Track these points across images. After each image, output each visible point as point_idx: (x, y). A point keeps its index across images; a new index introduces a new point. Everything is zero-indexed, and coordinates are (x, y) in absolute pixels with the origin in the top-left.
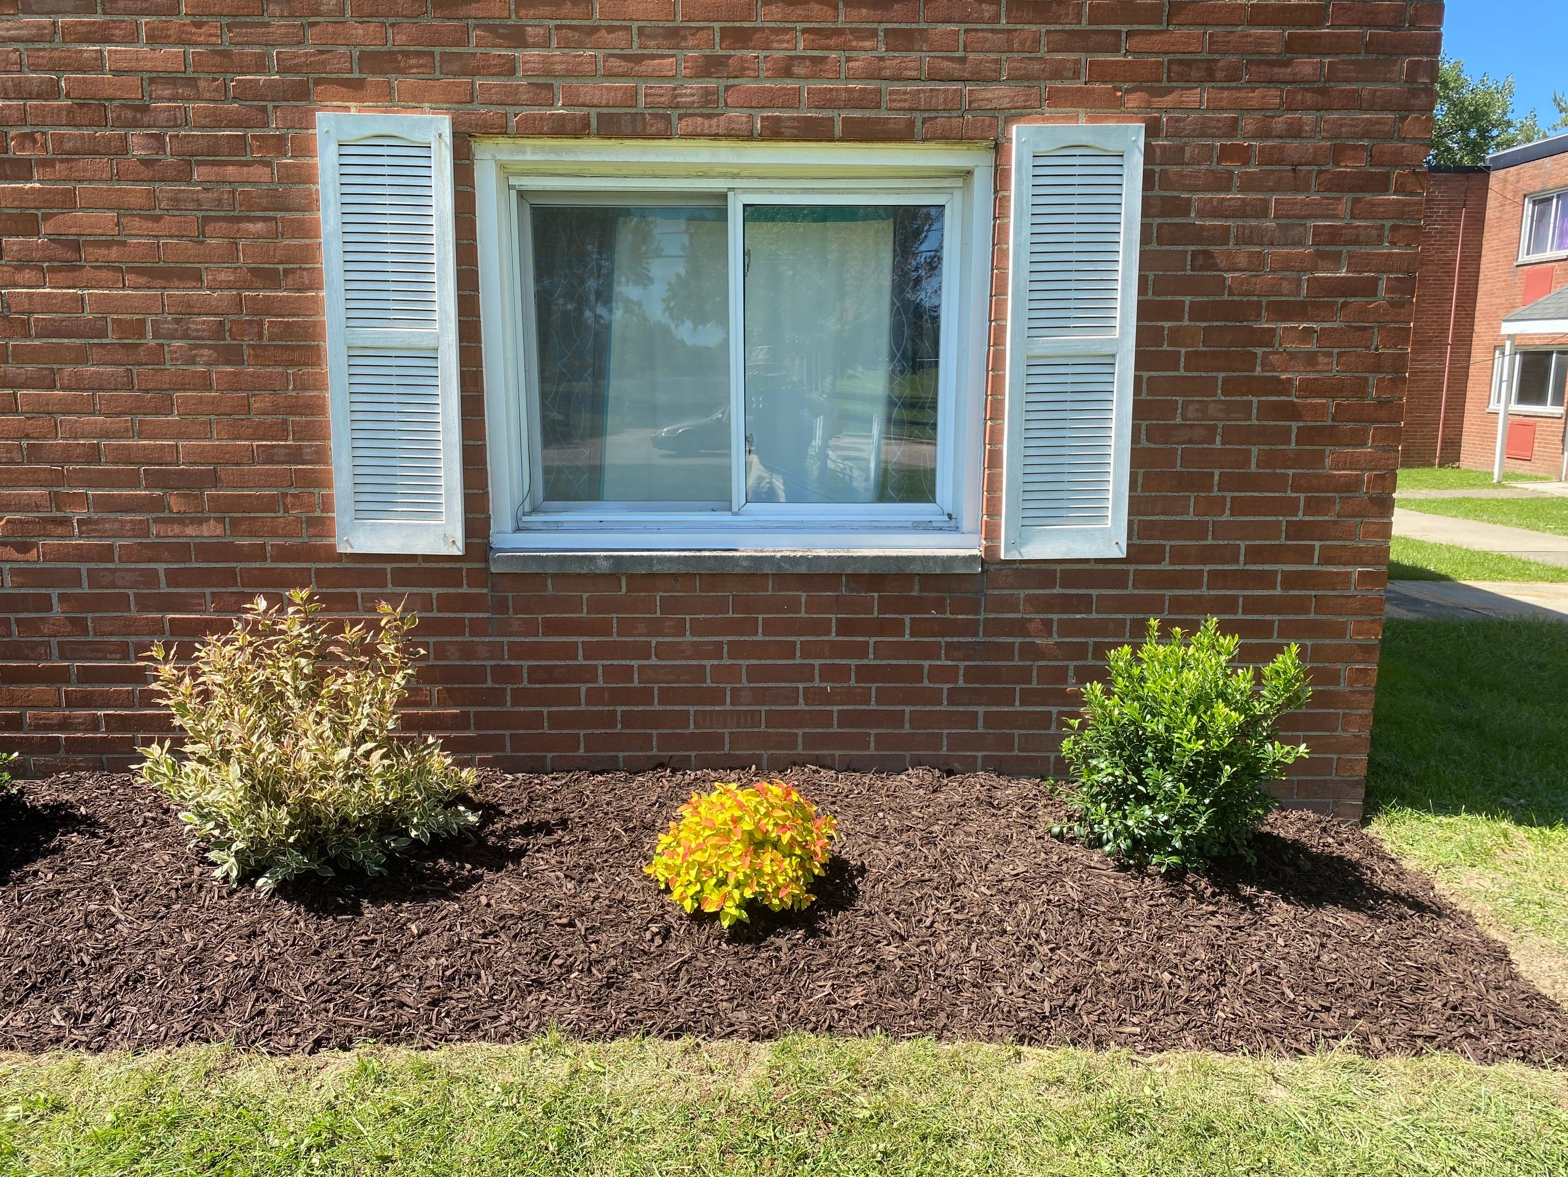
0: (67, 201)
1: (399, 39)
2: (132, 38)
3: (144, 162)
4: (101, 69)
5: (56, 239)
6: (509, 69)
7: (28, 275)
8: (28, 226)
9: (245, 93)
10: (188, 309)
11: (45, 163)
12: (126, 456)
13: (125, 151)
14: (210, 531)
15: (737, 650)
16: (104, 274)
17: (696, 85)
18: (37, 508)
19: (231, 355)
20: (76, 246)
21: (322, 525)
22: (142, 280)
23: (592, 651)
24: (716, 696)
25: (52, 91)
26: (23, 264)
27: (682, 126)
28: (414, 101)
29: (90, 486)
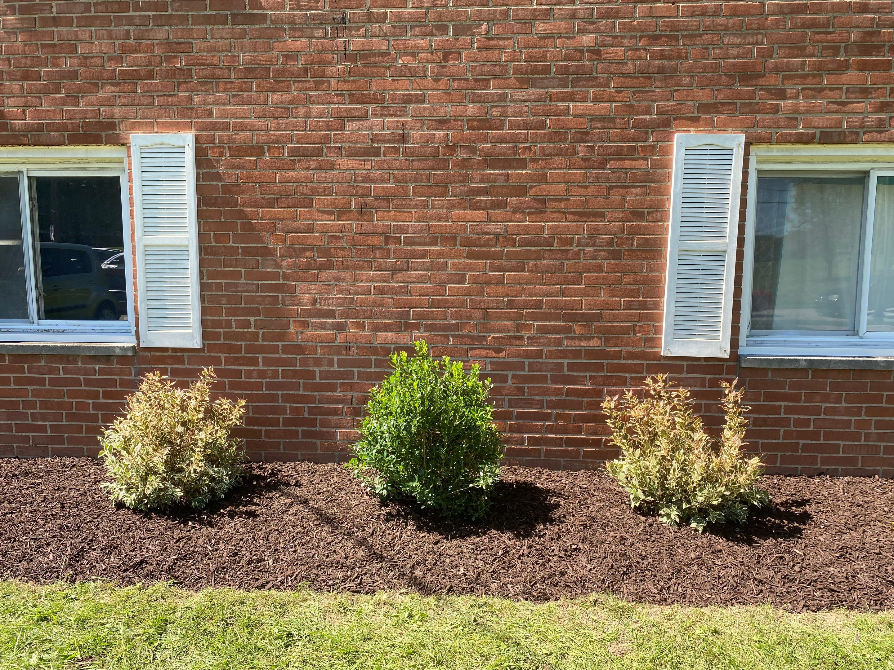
0: (543, 179)
1: (719, 97)
2: (585, 99)
3: (584, 159)
4: (567, 114)
5: (535, 198)
6: (776, 110)
7: (518, 216)
8: (521, 191)
9: (638, 125)
10: (597, 231)
11: (534, 161)
12: (555, 305)
13: (574, 154)
14: (594, 344)
15: (870, 412)
16: (556, 215)
17: (875, 116)
18: (508, 331)
19: (615, 255)
20: (543, 201)
21: (653, 341)
22: (575, 218)
23: (788, 410)
24: (856, 437)
25: (542, 125)
26: (517, 210)
27: (866, 137)
28: (724, 127)
29: (535, 321)
